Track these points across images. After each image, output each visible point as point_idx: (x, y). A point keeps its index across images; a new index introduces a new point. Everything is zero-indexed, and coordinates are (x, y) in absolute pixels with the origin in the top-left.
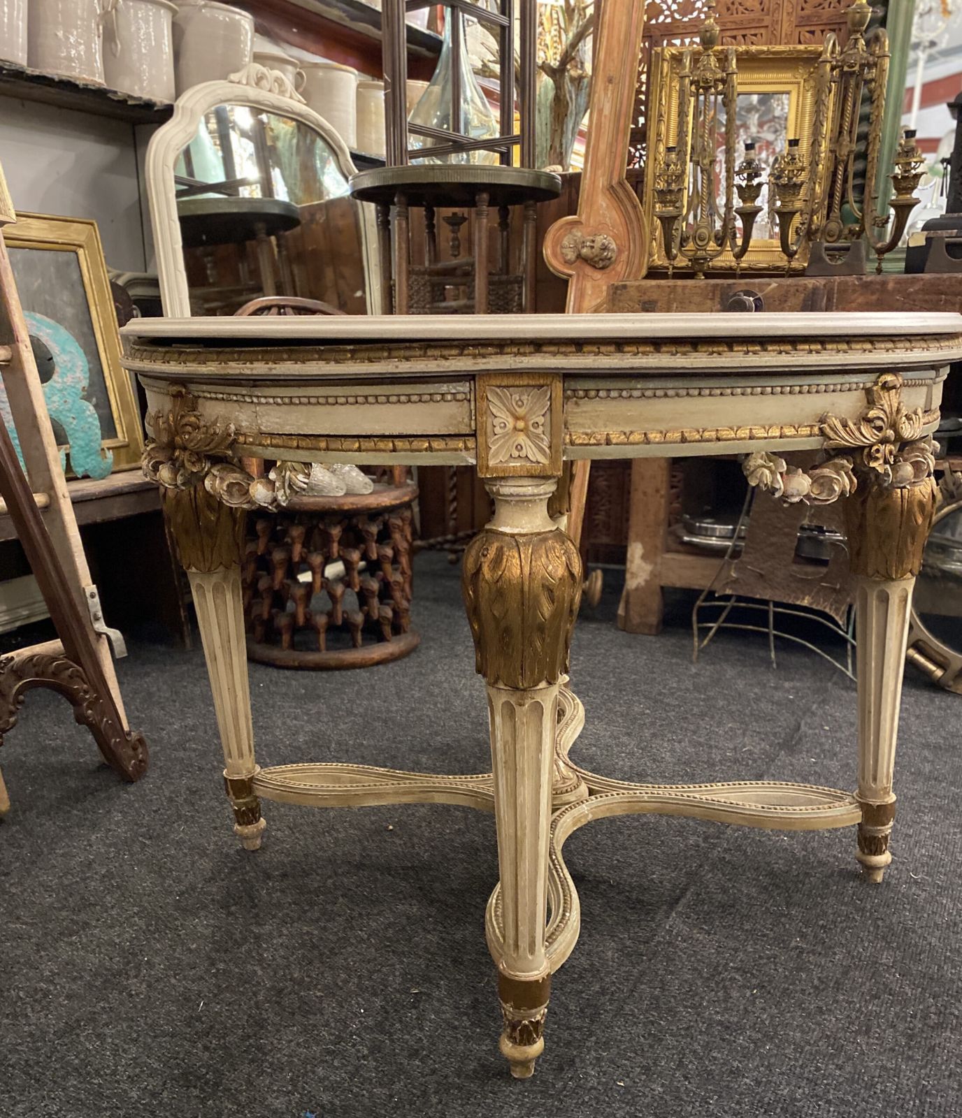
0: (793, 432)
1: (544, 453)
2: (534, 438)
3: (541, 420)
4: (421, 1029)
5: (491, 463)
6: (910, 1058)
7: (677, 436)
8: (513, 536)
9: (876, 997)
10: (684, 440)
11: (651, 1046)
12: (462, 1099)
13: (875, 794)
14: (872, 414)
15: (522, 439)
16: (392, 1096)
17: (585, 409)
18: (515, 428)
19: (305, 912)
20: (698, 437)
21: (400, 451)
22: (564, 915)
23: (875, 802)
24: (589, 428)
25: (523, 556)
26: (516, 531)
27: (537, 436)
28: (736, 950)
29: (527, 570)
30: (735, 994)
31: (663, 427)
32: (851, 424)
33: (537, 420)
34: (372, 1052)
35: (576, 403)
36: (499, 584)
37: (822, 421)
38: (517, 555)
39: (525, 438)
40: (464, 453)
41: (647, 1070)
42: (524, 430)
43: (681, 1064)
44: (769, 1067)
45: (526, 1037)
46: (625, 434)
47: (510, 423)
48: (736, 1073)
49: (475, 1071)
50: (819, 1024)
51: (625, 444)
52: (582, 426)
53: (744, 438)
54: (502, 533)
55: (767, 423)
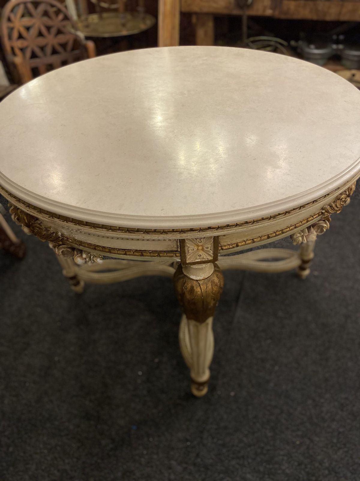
0: (312, 218)
1: (211, 256)
2: (207, 252)
3: (209, 246)
5: (187, 262)
7: (266, 237)
8: (197, 281)
10: (269, 237)
13: (306, 256)
14: (342, 197)
15: (201, 253)
17: (227, 237)
18: (198, 249)
20: (274, 235)
21: (145, 256)
23: (306, 258)
24: (230, 242)
25: (203, 291)
26: (198, 278)
27: (208, 251)
29: (204, 296)
32: (333, 205)
33: (207, 246)
37: (322, 209)
38: (200, 291)
39: (202, 252)
40: (175, 258)
42: (203, 249)
46: (244, 241)
47: (196, 248)
51: (244, 245)
52: (227, 242)
53: (293, 229)
54: (192, 279)
55: (301, 220)
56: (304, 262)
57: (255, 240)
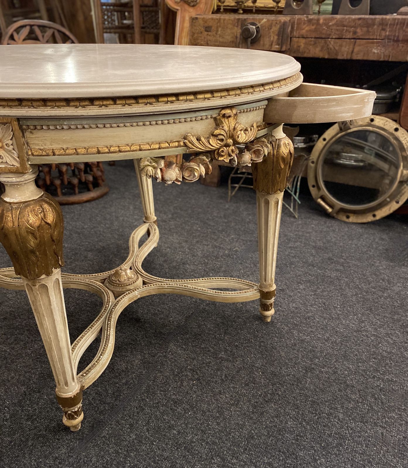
0: (167, 145)
1: (16, 160)
3: (10, 142)
4: (38, 404)
6: (251, 418)
7: (95, 150)
9: (247, 385)
10: (99, 152)
11: (138, 413)
12: (43, 443)
13: (266, 287)
14: (217, 132)
15: (2, 152)
16: (11, 442)
17: (37, 136)
19: (7, 339)
20: (107, 150)
22: (100, 357)
23: (265, 290)
24: (42, 146)
25: (14, 216)
26: (12, 201)
27: (10, 151)
28: (193, 359)
29: (16, 224)
30: (185, 384)
31: (86, 145)
32: (203, 139)
33: (7, 142)
34: (11, 417)
35: (31, 132)
36: (3, 230)
37: (185, 138)
38: (10, 215)
39: (4, 152)
41: (131, 425)
42: (3, 148)
43: (148, 423)
44: (186, 425)
45: (71, 417)
46: (63, 149)
48: (171, 427)
49: (54, 427)
50: (217, 400)
51: (64, 155)
52: (38, 145)
53: (136, 151)
54: (7, 202)
55: (150, 141)
56: (265, 295)
57: (79, 151)
